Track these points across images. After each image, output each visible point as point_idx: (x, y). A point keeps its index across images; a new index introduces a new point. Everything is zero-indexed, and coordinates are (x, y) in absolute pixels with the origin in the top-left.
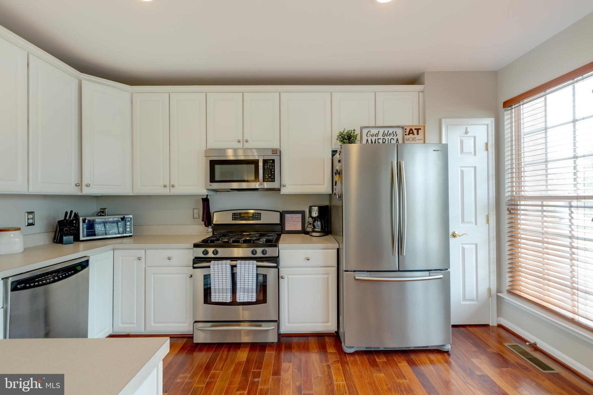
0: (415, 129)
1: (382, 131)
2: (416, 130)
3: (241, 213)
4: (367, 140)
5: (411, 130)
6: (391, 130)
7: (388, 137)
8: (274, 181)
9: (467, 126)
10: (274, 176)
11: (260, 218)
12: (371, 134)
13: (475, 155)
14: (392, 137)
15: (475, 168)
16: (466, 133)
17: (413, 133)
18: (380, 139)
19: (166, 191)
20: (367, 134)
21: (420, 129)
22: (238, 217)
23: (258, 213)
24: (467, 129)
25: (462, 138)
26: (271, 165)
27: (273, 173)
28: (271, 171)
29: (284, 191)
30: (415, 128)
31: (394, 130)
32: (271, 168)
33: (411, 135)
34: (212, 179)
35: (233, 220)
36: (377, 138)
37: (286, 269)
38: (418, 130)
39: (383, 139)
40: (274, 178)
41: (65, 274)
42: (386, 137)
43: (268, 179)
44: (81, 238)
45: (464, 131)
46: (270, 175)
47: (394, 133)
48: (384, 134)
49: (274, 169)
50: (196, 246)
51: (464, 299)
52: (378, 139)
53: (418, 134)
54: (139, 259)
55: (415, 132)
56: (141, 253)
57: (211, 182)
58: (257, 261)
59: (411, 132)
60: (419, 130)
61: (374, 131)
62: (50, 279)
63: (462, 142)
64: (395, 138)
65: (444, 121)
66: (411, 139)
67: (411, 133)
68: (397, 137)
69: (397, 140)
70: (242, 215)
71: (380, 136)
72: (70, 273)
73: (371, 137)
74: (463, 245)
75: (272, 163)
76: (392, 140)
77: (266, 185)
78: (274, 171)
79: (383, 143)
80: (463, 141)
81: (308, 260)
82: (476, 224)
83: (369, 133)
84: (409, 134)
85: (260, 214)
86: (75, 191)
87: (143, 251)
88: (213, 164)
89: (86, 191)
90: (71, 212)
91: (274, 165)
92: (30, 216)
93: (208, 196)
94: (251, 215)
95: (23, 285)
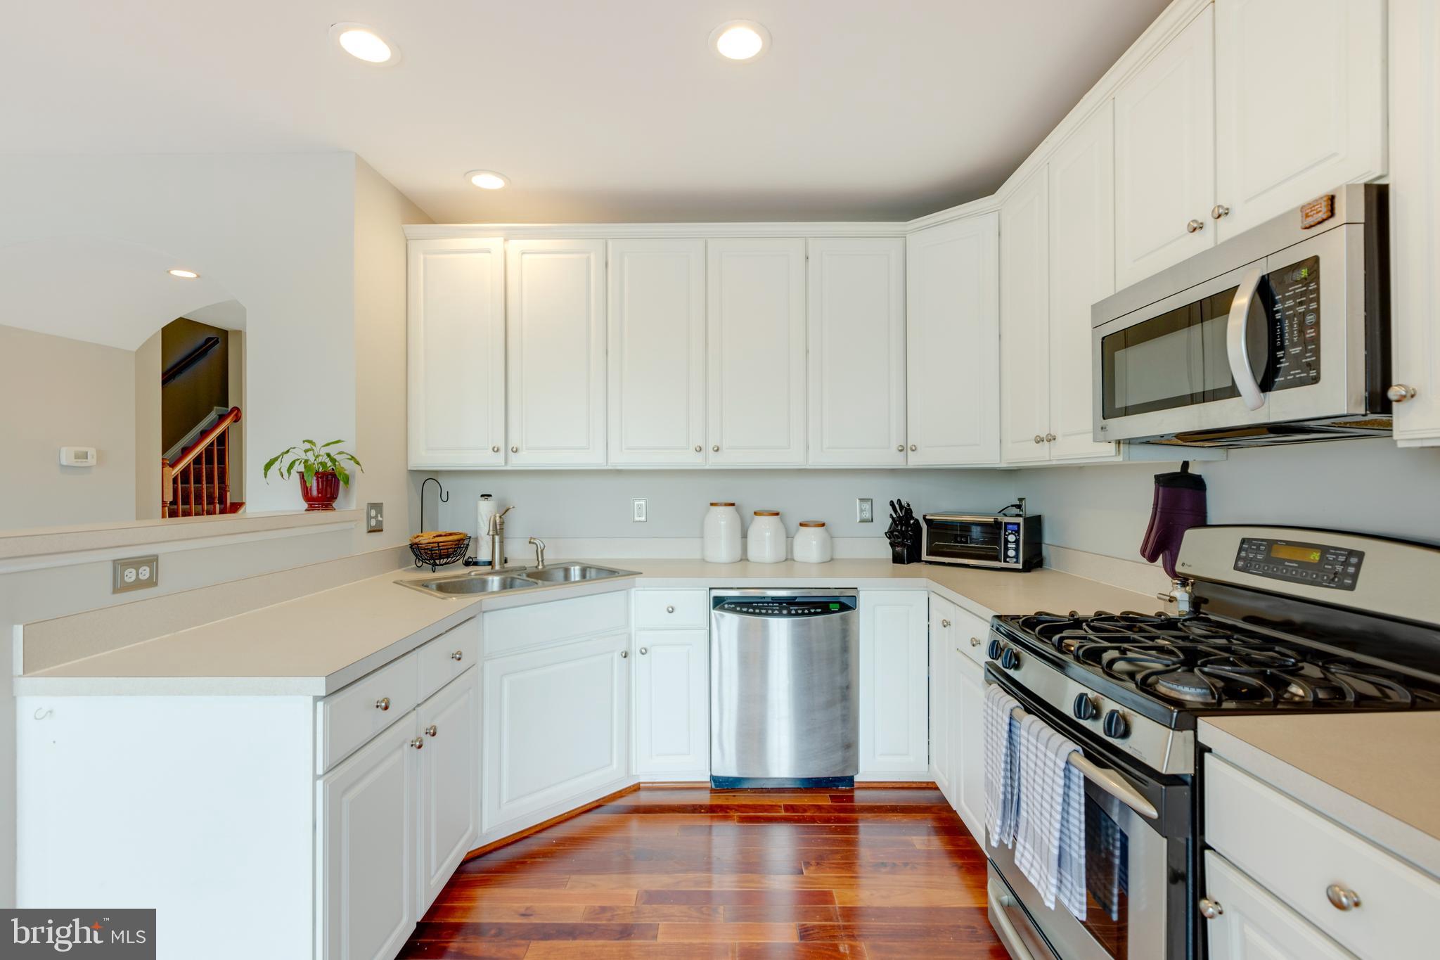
8: (1316, 380)
10: (1317, 352)
11: (1356, 577)
19: (1042, 455)
22: (1260, 557)
23: (1351, 553)
26: (1302, 294)
27: (1310, 333)
28: (1303, 329)
29: (1406, 429)
32: (1301, 309)
34: (1110, 408)
35: (1236, 568)
40: (1315, 365)
41: (803, 610)
43: (1285, 371)
44: (924, 557)
46: (1296, 350)
49: (1317, 311)
54: (947, 625)
56: (951, 612)
57: (1106, 416)
58: (1089, 754)
62: (775, 610)
72: (813, 611)
75: (1305, 282)
78: (1317, 325)
85: (1361, 555)
87: (953, 608)
88: (1111, 345)
89: (915, 461)
91: (1317, 290)
92: (867, 506)
93: (1185, 465)
94: (1315, 556)
95: (733, 606)
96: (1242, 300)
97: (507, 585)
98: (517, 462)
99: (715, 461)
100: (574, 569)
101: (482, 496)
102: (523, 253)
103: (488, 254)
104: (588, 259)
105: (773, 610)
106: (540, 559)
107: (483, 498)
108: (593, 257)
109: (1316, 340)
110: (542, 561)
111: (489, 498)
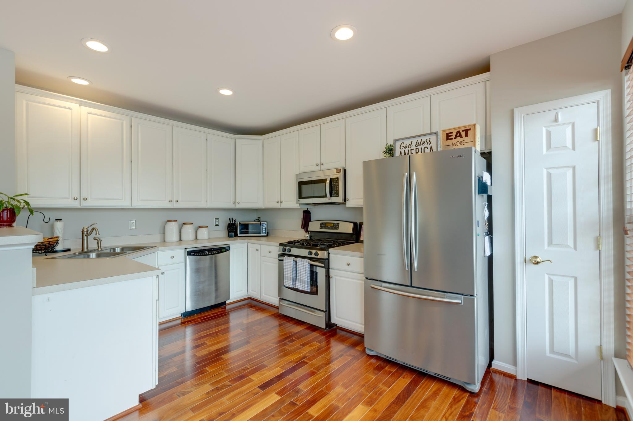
0: (463, 131)
1: (414, 141)
2: (464, 132)
3: (326, 223)
4: (401, 153)
5: (458, 132)
6: (424, 139)
7: (422, 146)
8: (338, 196)
9: (556, 111)
10: (338, 192)
11: (338, 227)
12: (404, 145)
13: (574, 149)
14: (425, 145)
15: (574, 168)
16: (556, 120)
17: (461, 136)
18: (414, 149)
19: (278, 206)
20: (400, 147)
21: (470, 129)
22: (324, 226)
24: (557, 114)
25: (549, 129)
26: (336, 183)
27: (337, 189)
28: (336, 188)
29: (349, 204)
30: (464, 129)
31: (428, 137)
32: (336, 185)
33: (459, 139)
34: (300, 197)
35: (320, 228)
36: (410, 149)
37: (334, 271)
38: (466, 131)
39: (416, 149)
40: (338, 194)
41: (215, 252)
42: (419, 147)
43: (334, 194)
44: (239, 235)
45: (553, 118)
46: (335, 191)
47: (428, 141)
48: (417, 144)
49: (338, 186)
50: (281, 245)
51: (552, 351)
52: (411, 150)
53: (466, 135)
54: (257, 250)
55: (463, 134)
56: (258, 247)
57: (299, 198)
58: (311, 260)
59: (458, 135)
60: (469, 132)
61: (407, 142)
63: (549, 134)
64: (429, 146)
65: (516, 112)
66: (458, 143)
67: (458, 136)
68: (431, 145)
69: (431, 148)
70: (327, 225)
71: (413, 147)
72: (218, 252)
73: (404, 149)
74: (550, 276)
75: (337, 181)
76: (426, 149)
77: (334, 200)
78: (338, 188)
79: (416, 153)
80: (550, 132)
81: (349, 265)
82: (575, 248)
83: (402, 146)
84: (455, 138)
85: (339, 224)
86: (232, 206)
87: (259, 245)
88: (301, 184)
89: (238, 206)
90: (232, 218)
91: (338, 183)
92: (217, 220)
93: (308, 208)
94: (333, 225)
95: (193, 253)
96: (328, 181)
97: (99, 256)
98: (85, 204)
99: (176, 205)
100: (117, 249)
101: (56, 220)
102: (88, 113)
103: (70, 110)
104: (122, 123)
105: (206, 253)
106: (100, 246)
107: (57, 221)
108: (124, 122)
109: (338, 190)
110: (101, 246)
111: (60, 221)
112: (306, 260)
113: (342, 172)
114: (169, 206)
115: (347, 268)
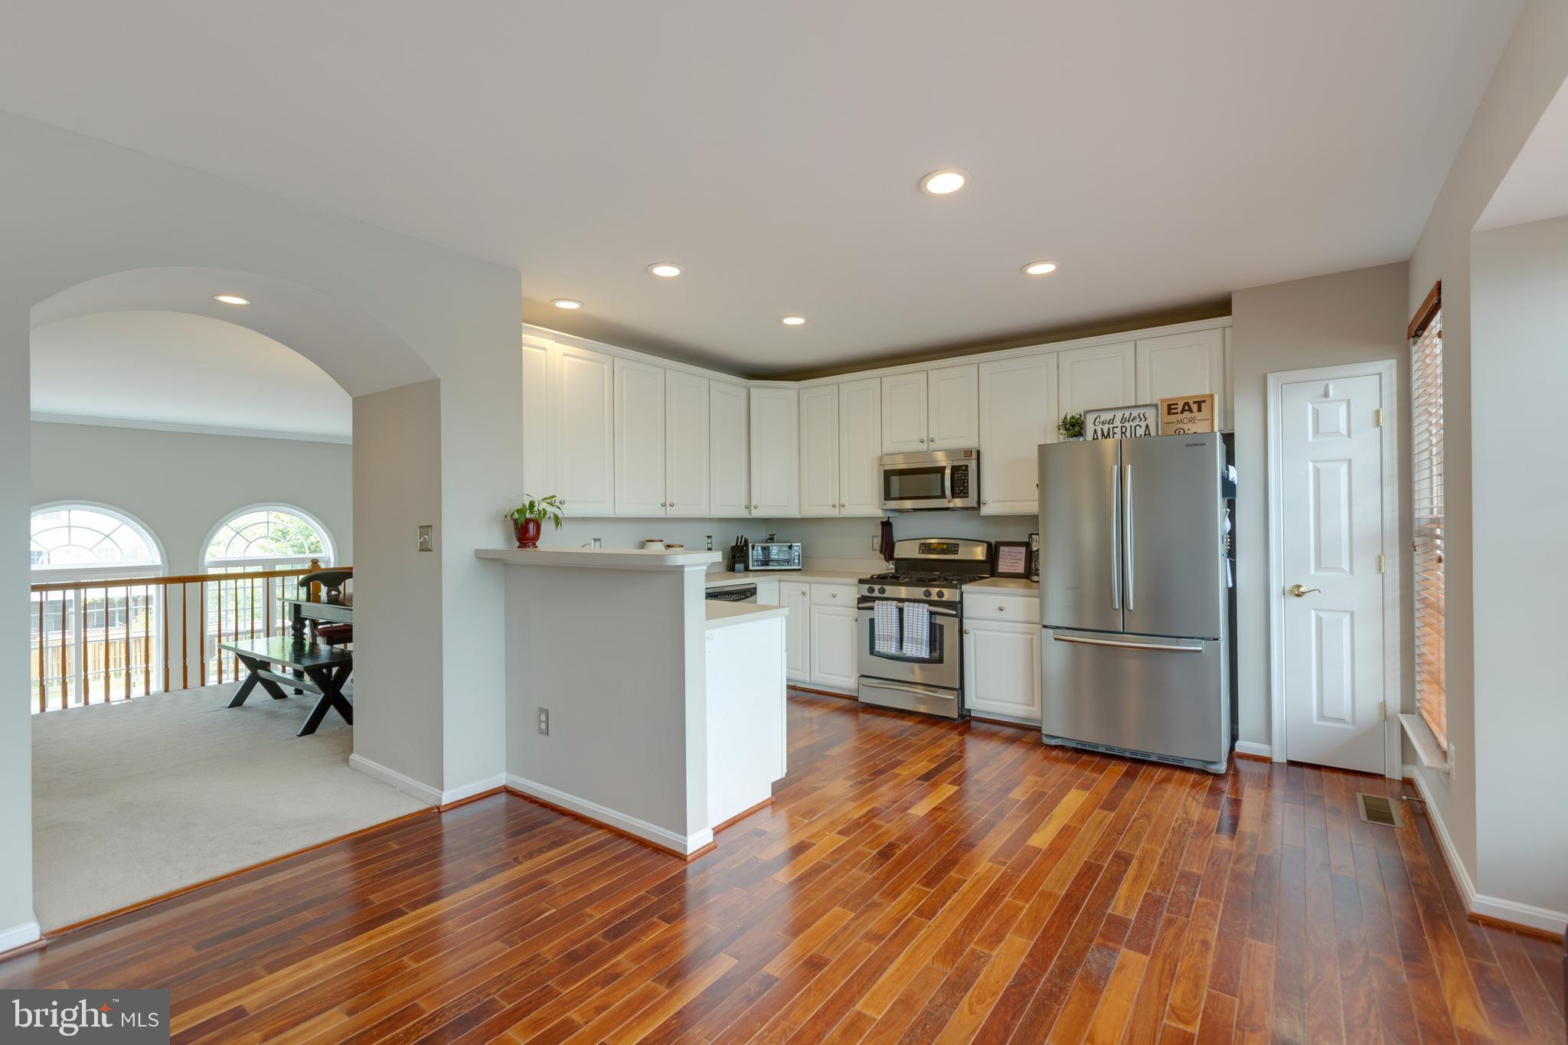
0: (1194, 403)
1: (1119, 415)
2: (1196, 405)
3: (932, 543)
4: (1095, 431)
5: (1187, 404)
6: (1135, 413)
7: (1131, 423)
8: (968, 497)
9: (1326, 382)
10: (968, 489)
11: (957, 551)
12: (1102, 420)
13: (1349, 436)
14: (1137, 423)
15: (1350, 462)
16: (1326, 395)
17: (1190, 410)
18: (1117, 427)
19: (832, 513)
20: (1095, 422)
21: (1204, 401)
22: (928, 548)
23: (956, 544)
24: (1327, 387)
25: (1316, 406)
26: (963, 473)
27: (966, 484)
28: (964, 483)
29: (985, 510)
30: (1195, 400)
31: (1141, 411)
32: (964, 478)
33: (1187, 414)
34: (888, 496)
35: (920, 553)
36: (1111, 426)
37: (972, 621)
38: (1199, 403)
39: (1122, 427)
40: (968, 493)
42: (1126, 424)
43: (958, 494)
44: (751, 568)
45: (1322, 391)
46: (962, 488)
47: (1142, 416)
48: (1123, 420)
49: (968, 479)
50: (861, 581)
51: (1321, 716)
52: (1113, 428)
53: (1199, 410)
54: (804, 594)
55: (1194, 407)
56: (805, 587)
57: (885, 500)
58: (930, 605)
59: (1187, 408)
60: (1203, 404)
61: (1107, 416)
63: (1316, 412)
64: (1143, 424)
65: (1271, 379)
66: (1186, 421)
67: (1187, 410)
68: (1146, 422)
69: (1147, 426)
70: (934, 547)
71: (1117, 423)
72: (743, 594)
73: (1101, 426)
74: (1319, 613)
75: (963, 470)
76: (1138, 427)
77: (958, 502)
78: (967, 482)
80: (1318, 410)
81: (1001, 610)
82: (1351, 572)
83: (1098, 420)
84: (1182, 413)
85: (958, 545)
86: (743, 513)
87: (808, 585)
88: (888, 475)
89: (756, 514)
90: (742, 536)
91: (967, 474)
92: (709, 541)
93: (889, 518)
94: (945, 546)
96: (948, 472)
99: (671, 513)
102: (565, 355)
103: (544, 352)
109: (967, 486)
112: (921, 605)
113: (974, 456)
114: (660, 513)
115: (999, 614)
